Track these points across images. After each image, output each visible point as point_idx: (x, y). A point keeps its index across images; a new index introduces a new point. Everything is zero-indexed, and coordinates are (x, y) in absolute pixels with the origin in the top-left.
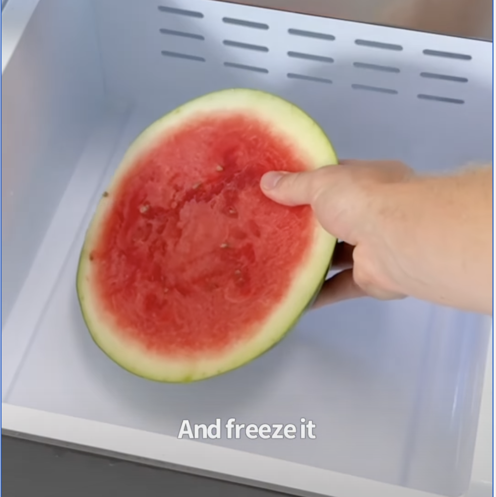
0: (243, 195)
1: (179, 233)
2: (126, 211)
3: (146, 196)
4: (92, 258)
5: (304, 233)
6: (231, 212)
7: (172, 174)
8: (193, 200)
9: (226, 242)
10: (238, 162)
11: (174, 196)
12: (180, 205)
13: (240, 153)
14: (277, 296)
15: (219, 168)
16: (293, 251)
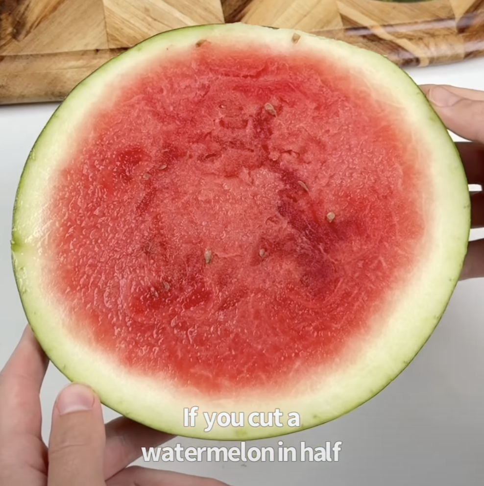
0: (288, 265)
1: (231, 175)
2: (268, 79)
3: (292, 104)
4: (199, 44)
5: (226, 383)
6: (261, 252)
7: (325, 139)
8: (282, 186)
9: (214, 256)
10: (341, 245)
11: (289, 152)
12: (274, 165)
13: (356, 246)
14: (130, 360)
15: (331, 216)
16: (196, 370)
